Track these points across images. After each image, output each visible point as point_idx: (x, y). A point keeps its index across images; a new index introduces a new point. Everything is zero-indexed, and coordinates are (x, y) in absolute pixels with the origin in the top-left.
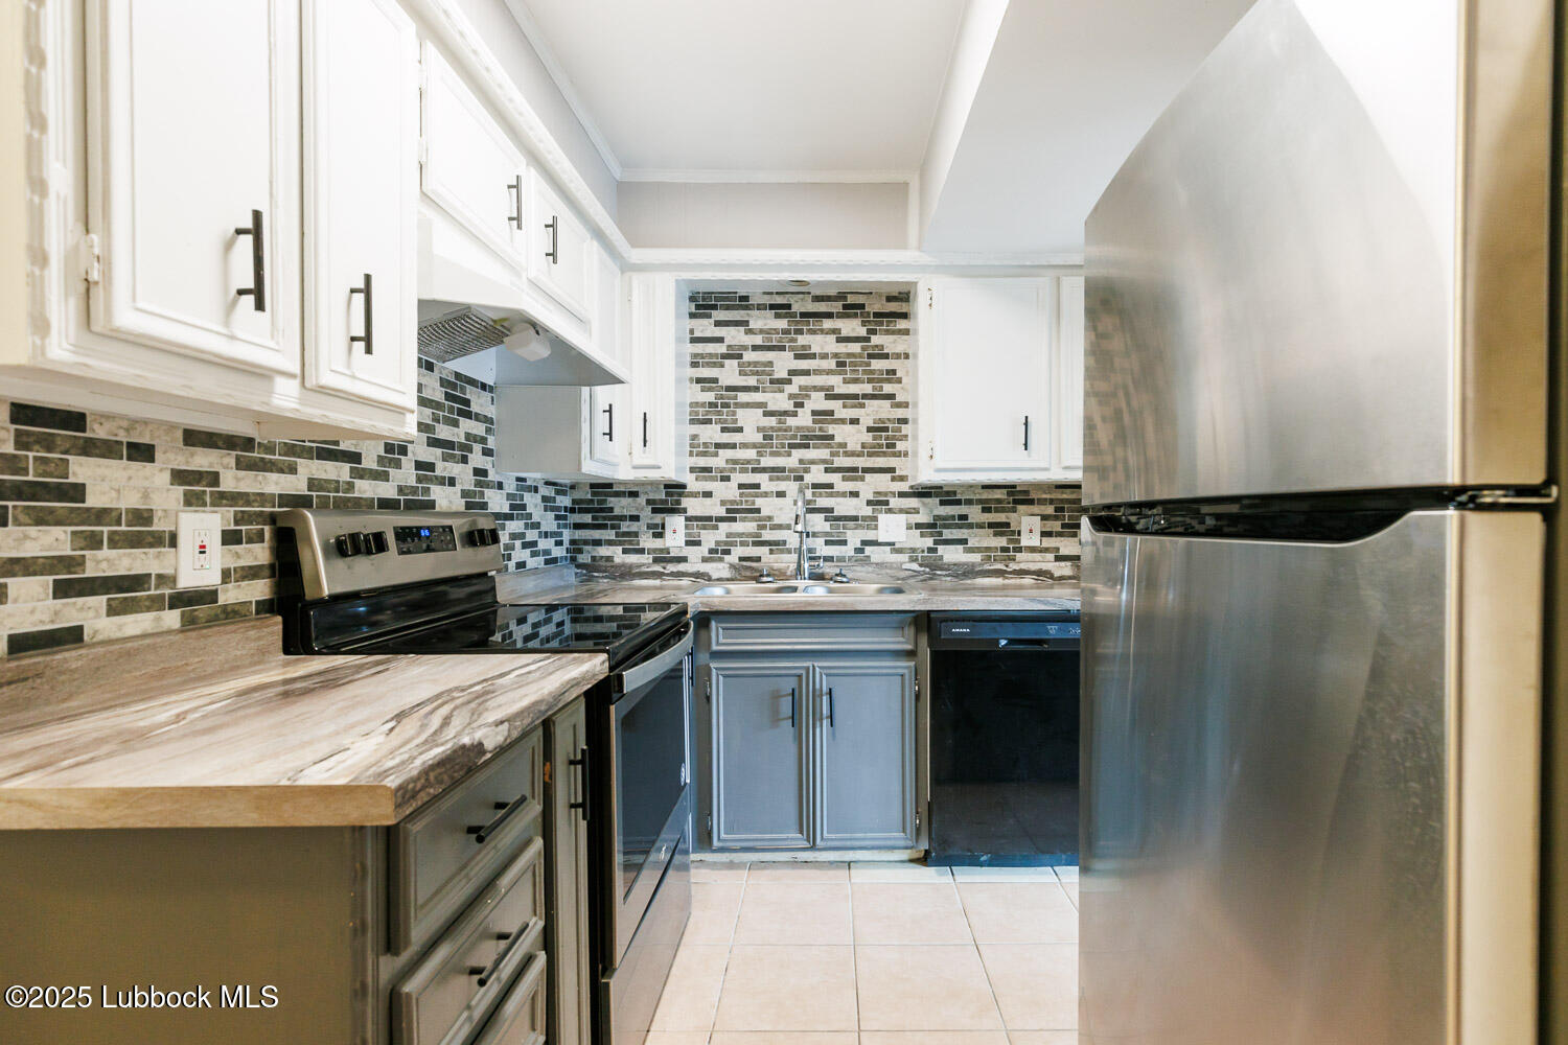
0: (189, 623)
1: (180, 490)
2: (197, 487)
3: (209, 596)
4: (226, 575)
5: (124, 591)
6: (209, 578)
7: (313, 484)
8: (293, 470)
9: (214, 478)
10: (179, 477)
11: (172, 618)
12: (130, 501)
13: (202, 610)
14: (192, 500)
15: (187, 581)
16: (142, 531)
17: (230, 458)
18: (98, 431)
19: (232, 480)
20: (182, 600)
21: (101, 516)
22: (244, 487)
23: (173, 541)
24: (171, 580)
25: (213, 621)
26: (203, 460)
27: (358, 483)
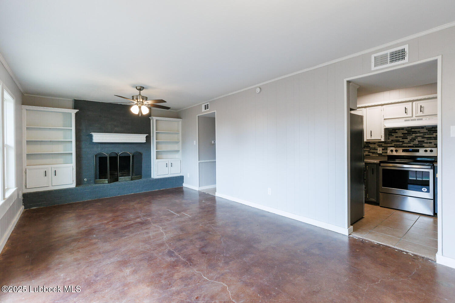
0: (379, 156)
1: (378, 146)
2: (380, 146)
3: (381, 154)
4: (383, 153)
5: (373, 153)
6: (381, 152)
7: (395, 145)
8: (392, 144)
9: (382, 145)
10: (378, 145)
11: (378, 155)
12: (374, 147)
13: (381, 155)
14: (379, 147)
15: (378, 153)
16: (375, 149)
17: (384, 143)
18: (371, 143)
19: (383, 145)
20: (378, 154)
21: (371, 148)
22: (385, 146)
23: (377, 150)
24: (377, 152)
25: (381, 156)
26: (380, 144)
27: (403, 144)
